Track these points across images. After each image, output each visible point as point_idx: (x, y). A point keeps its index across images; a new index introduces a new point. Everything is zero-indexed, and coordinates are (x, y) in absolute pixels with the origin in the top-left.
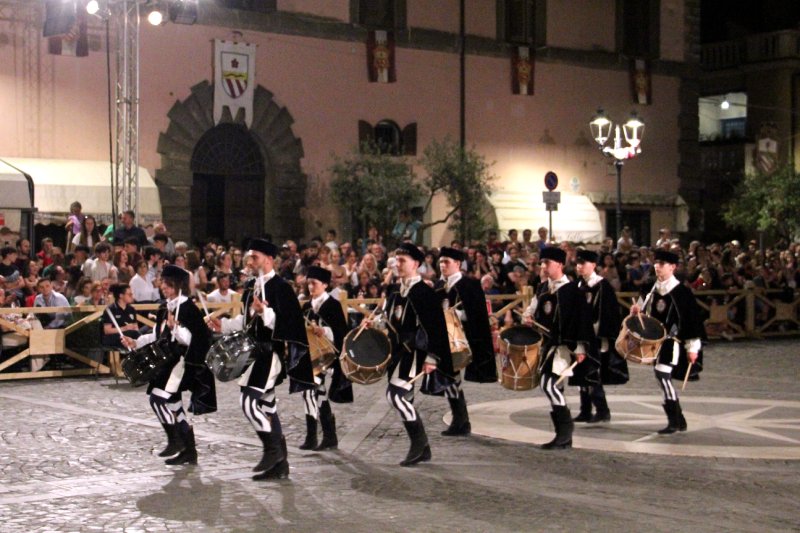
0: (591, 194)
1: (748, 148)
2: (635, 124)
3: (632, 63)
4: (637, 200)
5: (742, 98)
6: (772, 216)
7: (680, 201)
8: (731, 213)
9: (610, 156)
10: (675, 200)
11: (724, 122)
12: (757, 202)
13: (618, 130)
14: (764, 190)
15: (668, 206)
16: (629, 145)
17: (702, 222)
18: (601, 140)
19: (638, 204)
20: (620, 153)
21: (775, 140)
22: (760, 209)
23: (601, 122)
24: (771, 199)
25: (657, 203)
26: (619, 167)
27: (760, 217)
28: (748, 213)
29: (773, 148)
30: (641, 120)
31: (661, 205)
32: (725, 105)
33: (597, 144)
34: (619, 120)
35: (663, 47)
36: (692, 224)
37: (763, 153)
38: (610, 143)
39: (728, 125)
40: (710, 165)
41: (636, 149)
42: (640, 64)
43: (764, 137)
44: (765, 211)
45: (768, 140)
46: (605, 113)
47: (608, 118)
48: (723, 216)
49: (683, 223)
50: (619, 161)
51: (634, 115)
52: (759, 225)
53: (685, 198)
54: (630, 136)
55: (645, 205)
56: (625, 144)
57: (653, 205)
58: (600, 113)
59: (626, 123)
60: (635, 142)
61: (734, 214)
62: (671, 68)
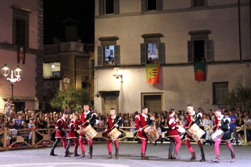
0: (2, 96)
1: (61, 82)
2: (18, 70)
3: (19, 49)
4: (20, 98)
5: (59, 64)
6: (66, 104)
7: (36, 99)
8: (53, 103)
9: (9, 81)
10: (34, 98)
11: (53, 72)
12: (62, 99)
13: (12, 72)
14: (64, 95)
15: (31, 100)
16: (16, 78)
17: (44, 106)
18: (5, 75)
19: (20, 100)
20: (13, 80)
21: (69, 78)
22: (63, 101)
23: (6, 69)
24: (66, 98)
25: (27, 99)
26: (12, 85)
27: (63, 104)
28: (59, 103)
29: (68, 81)
30: (21, 69)
31: (29, 100)
32: (53, 66)
33: (4, 77)
34: (12, 68)
35: (30, 44)
36: (40, 107)
37: (65, 83)
38: (9, 77)
39: (55, 74)
40: (48, 87)
41: (19, 79)
42: (22, 49)
43: (65, 77)
44: (64, 102)
45: (67, 78)
46: (7, 65)
47: (8, 67)
48: (50, 104)
49: (37, 106)
50: (12, 83)
51: (18, 67)
52: (62, 107)
53: (37, 98)
54: (17, 74)
55: (23, 100)
56: (15, 77)
57: (26, 100)
58: (5, 65)
59: (15, 69)
60: (18, 76)
61: (54, 103)
62: (33, 51)
